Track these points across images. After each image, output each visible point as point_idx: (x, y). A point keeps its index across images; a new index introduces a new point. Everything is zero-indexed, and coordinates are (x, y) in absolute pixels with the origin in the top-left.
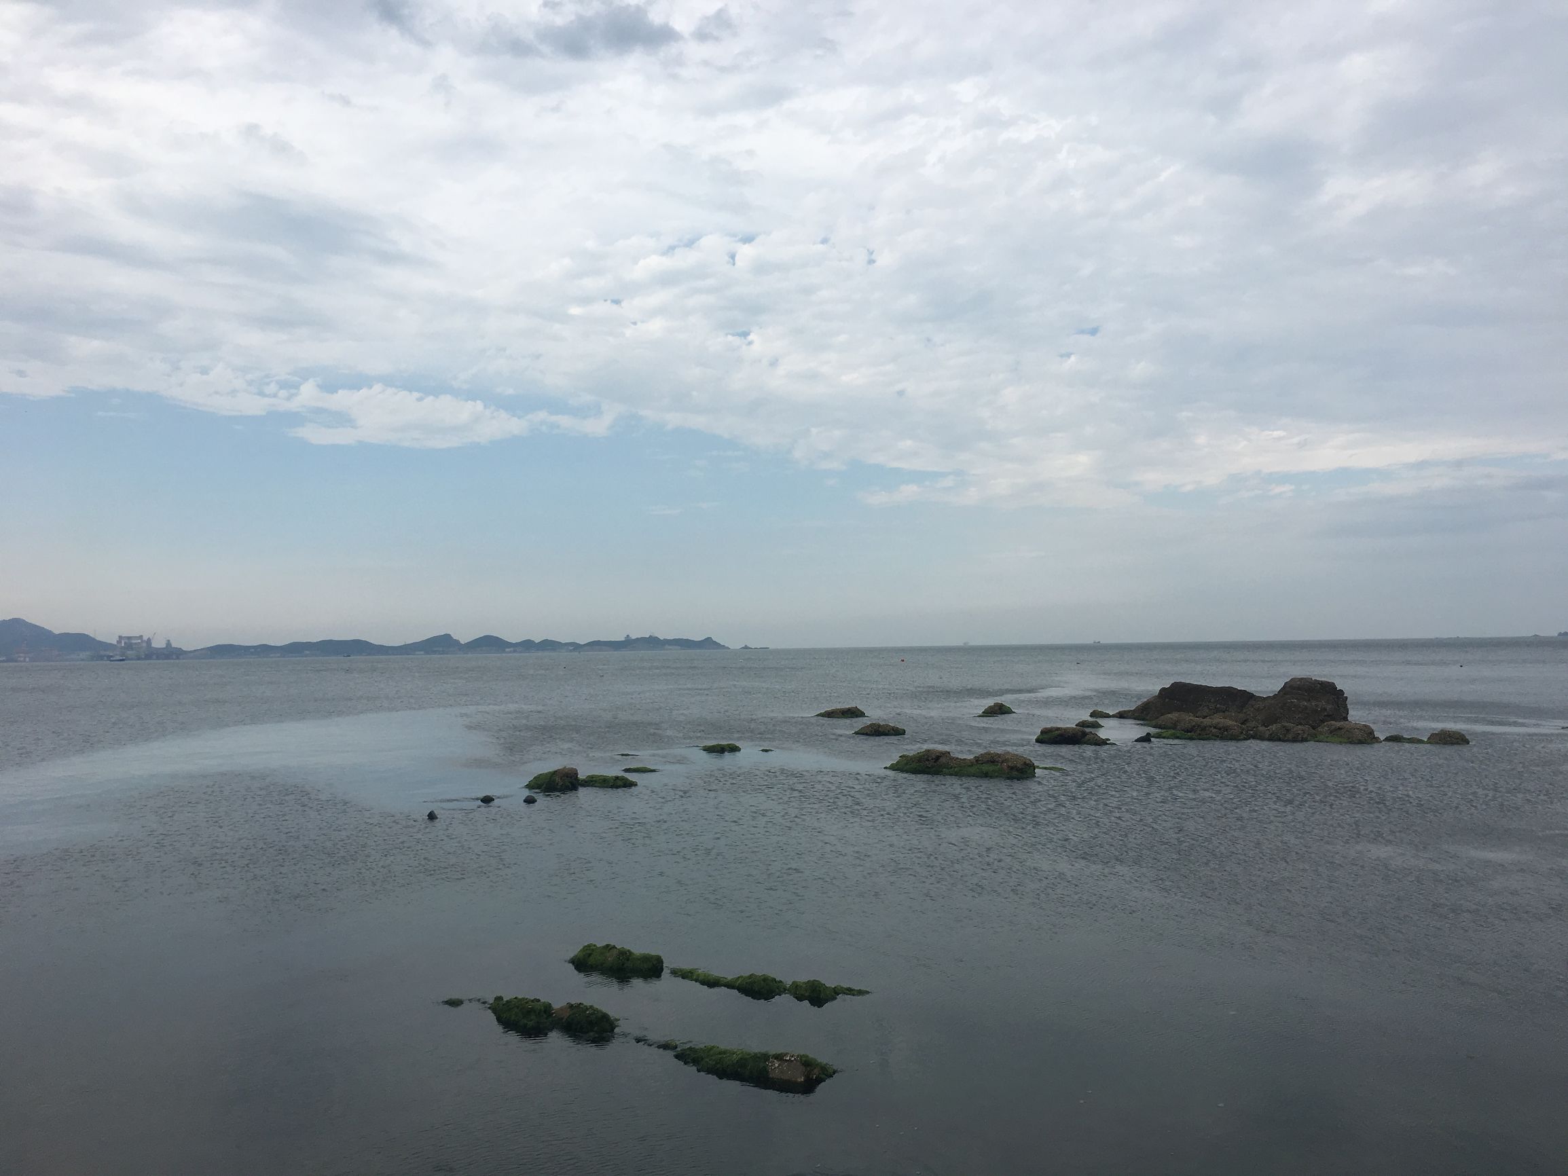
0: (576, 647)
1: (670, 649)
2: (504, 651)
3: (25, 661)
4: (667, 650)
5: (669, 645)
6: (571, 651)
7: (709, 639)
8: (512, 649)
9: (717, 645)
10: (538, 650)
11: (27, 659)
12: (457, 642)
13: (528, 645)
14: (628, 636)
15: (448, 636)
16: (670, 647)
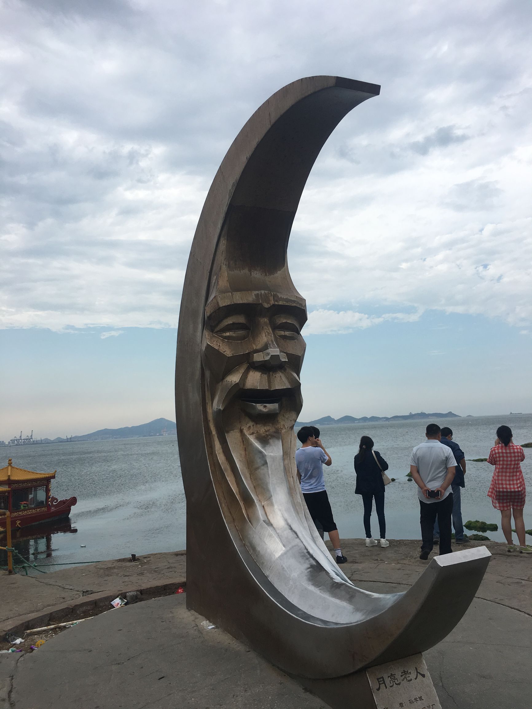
0: (387, 419)
1: (432, 418)
2: (354, 423)
3: (166, 435)
4: (430, 418)
5: (431, 416)
6: (385, 421)
7: (450, 413)
8: (358, 421)
9: (455, 415)
10: (370, 421)
11: (167, 434)
12: (333, 419)
13: (365, 419)
14: (411, 413)
15: (329, 417)
16: (432, 417)
